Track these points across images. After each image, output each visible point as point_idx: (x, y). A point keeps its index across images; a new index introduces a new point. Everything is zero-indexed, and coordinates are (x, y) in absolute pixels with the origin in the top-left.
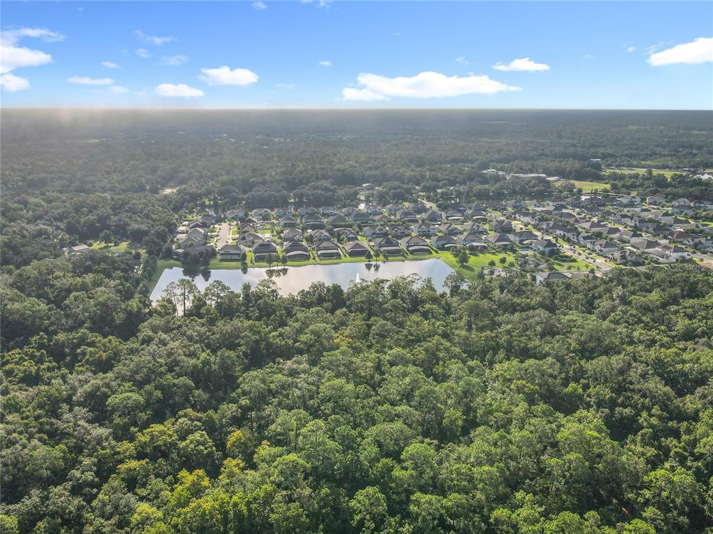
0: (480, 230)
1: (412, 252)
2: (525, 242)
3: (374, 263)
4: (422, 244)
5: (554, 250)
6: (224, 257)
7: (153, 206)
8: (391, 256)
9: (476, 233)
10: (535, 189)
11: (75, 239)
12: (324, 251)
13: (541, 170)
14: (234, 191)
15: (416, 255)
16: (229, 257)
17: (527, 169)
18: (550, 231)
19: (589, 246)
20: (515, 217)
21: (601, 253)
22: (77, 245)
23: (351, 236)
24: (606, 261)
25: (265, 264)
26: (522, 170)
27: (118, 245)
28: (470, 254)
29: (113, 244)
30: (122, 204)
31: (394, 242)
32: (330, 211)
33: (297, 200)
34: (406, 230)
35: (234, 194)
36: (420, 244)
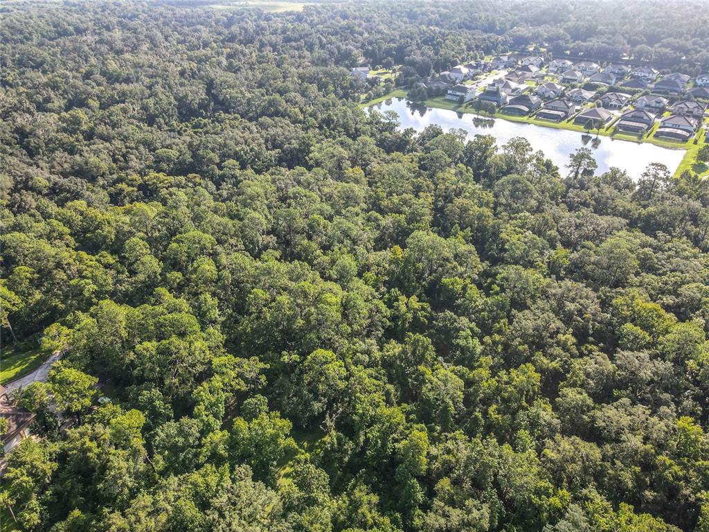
1: (658, 135)
3: (593, 136)
4: (684, 128)
6: (450, 97)
8: (624, 133)
15: (661, 138)
16: (454, 98)
29: (391, 72)
30: (433, 37)
31: (645, 118)
32: (643, 74)
33: (632, 58)
34: (696, 109)
35: (560, 42)
36: (681, 127)
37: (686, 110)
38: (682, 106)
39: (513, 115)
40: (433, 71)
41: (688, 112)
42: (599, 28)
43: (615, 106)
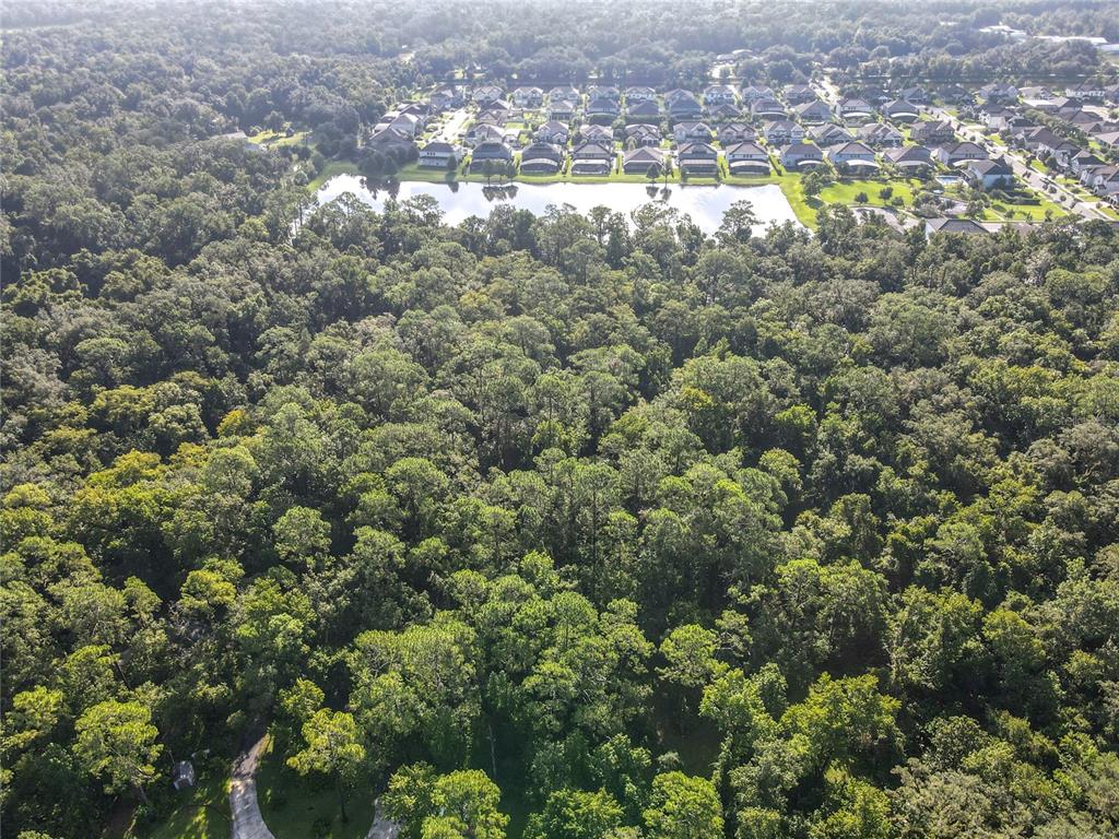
0: (888, 137)
1: (734, 172)
2: (956, 164)
3: (661, 186)
4: (759, 157)
5: (1005, 180)
6: (427, 162)
7: (363, 76)
8: (693, 176)
9: (878, 142)
10: (1059, 65)
11: (234, 124)
12: (583, 161)
13: (1100, 30)
14: (502, 57)
15: (741, 176)
16: (434, 163)
17: (1073, 25)
18: (1028, 144)
19: (1084, 176)
20: (977, 117)
21: (1101, 192)
22: (235, 131)
23: (648, 138)
24: (1099, 206)
25: (481, 177)
26: (1061, 28)
27: (292, 136)
28: (838, 180)
29: (284, 135)
30: (317, 72)
31: (709, 152)
32: (641, 96)
33: (602, 75)
34: (746, 132)
35: (501, 61)
36: (754, 157)
37: (735, 134)
38: (729, 130)
39: (541, 174)
40: (361, 126)
41: (738, 137)
42: (537, 38)
43: (650, 142)
